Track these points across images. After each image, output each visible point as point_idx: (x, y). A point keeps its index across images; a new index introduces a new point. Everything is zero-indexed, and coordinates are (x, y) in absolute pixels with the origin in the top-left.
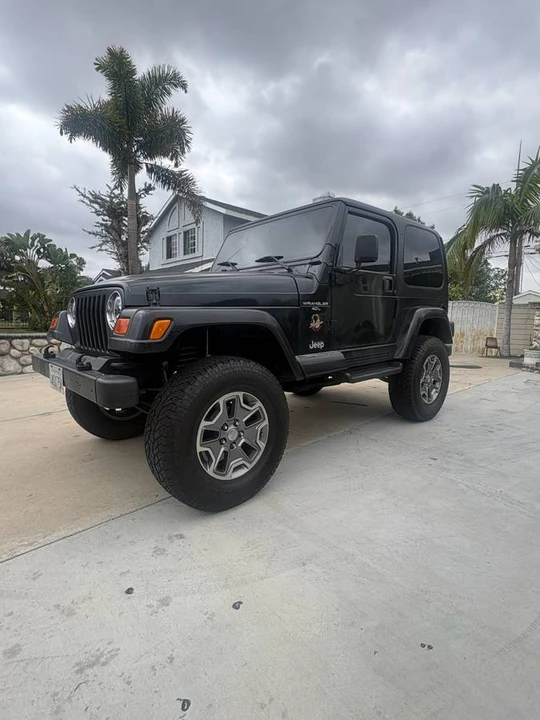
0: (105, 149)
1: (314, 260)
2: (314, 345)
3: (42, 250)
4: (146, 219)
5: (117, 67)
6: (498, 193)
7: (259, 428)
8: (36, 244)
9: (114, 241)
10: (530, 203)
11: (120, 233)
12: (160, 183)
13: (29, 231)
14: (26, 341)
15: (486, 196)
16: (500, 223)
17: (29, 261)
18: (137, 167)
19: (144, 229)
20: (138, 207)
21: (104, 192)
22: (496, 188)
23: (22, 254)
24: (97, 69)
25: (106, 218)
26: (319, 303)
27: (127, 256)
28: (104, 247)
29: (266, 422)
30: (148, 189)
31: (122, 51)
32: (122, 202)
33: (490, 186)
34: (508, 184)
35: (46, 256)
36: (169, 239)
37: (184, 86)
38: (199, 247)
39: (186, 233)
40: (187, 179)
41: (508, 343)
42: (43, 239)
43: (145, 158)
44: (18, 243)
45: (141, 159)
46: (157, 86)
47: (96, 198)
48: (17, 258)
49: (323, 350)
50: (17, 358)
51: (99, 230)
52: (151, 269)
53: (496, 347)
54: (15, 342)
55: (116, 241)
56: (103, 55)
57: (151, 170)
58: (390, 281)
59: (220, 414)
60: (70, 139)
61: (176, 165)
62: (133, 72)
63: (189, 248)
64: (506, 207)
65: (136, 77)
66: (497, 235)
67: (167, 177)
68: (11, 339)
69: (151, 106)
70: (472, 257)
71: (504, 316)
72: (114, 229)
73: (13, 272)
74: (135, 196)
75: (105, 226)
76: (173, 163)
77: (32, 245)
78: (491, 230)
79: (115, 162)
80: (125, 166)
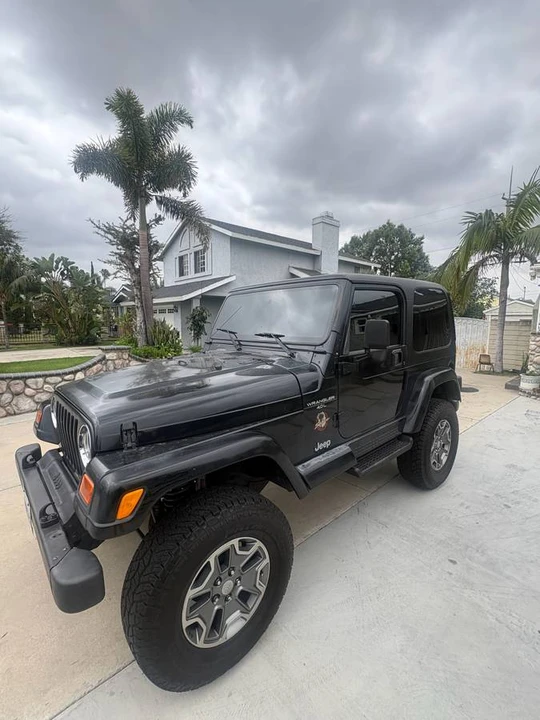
0: (117, 185)
1: (318, 349)
2: (320, 446)
3: (65, 272)
4: (157, 247)
5: (125, 107)
6: (490, 218)
7: (259, 569)
8: (60, 266)
9: (127, 268)
10: (521, 226)
11: (132, 260)
12: (169, 214)
13: (53, 255)
14: (41, 380)
15: (480, 220)
16: (492, 245)
17: (54, 282)
18: (148, 199)
19: (155, 256)
20: (149, 237)
21: (117, 224)
22: (489, 213)
23: (47, 276)
24: (108, 108)
25: (120, 247)
26: (325, 400)
27: (140, 283)
28: (118, 275)
29: (267, 560)
30: (158, 220)
31: (129, 92)
32: (135, 233)
33: (483, 212)
34: (501, 209)
35: (70, 278)
36: (181, 259)
37: (190, 123)
38: (208, 266)
39: (196, 253)
40: (194, 209)
41: (501, 359)
42: (66, 263)
43: (154, 191)
44: (43, 266)
45: (151, 192)
46: (164, 123)
47: (109, 230)
48: (43, 280)
49: (330, 448)
50: (32, 397)
51: (114, 258)
52: (165, 285)
53: (489, 364)
54: (29, 381)
55: (130, 268)
56: (113, 95)
57: (160, 202)
58: (400, 354)
59: (211, 573)
60: (82, 177)
61: (185, 195)
62: (141, 111)
63: (199, 267)
64: (498, 230)
65: (144, 116)
66: (490, 257)
67: (176, 208)
68: (25, 378)
69: (159, 141)
70: (466, 277)
71: (496, 332)
72: (127, 257)
73: (39, 293)
74: (146, 227)
75: (120, 255)
76: (181, 194)
77: (57, 268)
78: (483, 253)
79: (127, 195)
80: (136, 198)
